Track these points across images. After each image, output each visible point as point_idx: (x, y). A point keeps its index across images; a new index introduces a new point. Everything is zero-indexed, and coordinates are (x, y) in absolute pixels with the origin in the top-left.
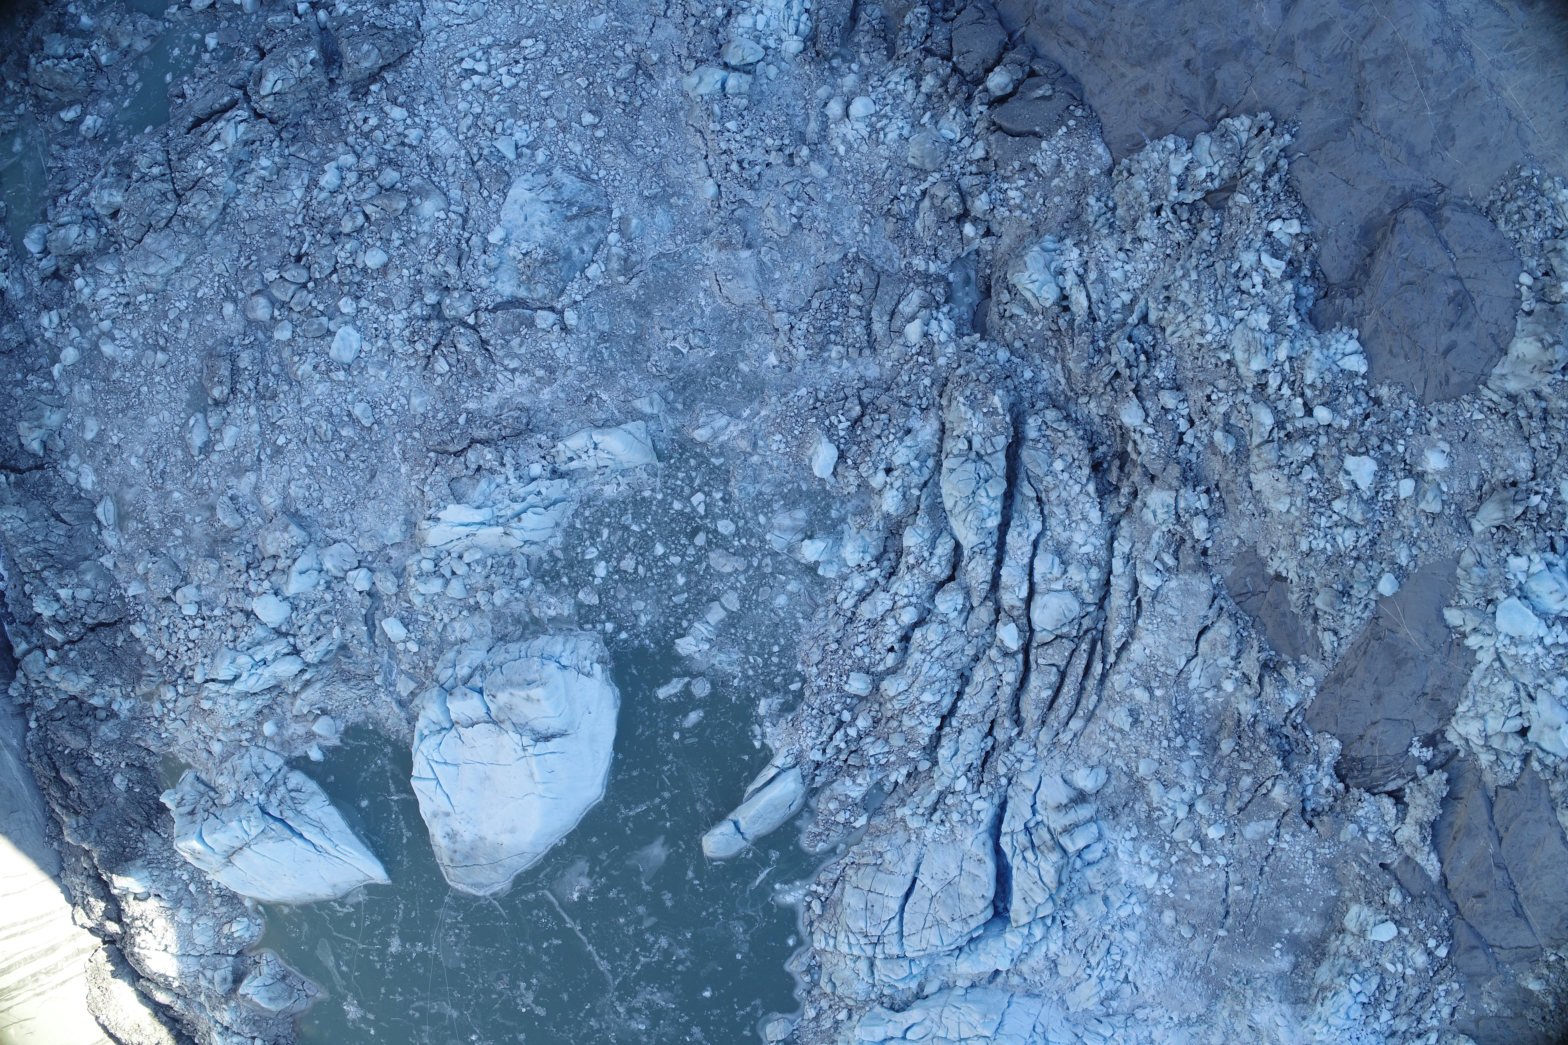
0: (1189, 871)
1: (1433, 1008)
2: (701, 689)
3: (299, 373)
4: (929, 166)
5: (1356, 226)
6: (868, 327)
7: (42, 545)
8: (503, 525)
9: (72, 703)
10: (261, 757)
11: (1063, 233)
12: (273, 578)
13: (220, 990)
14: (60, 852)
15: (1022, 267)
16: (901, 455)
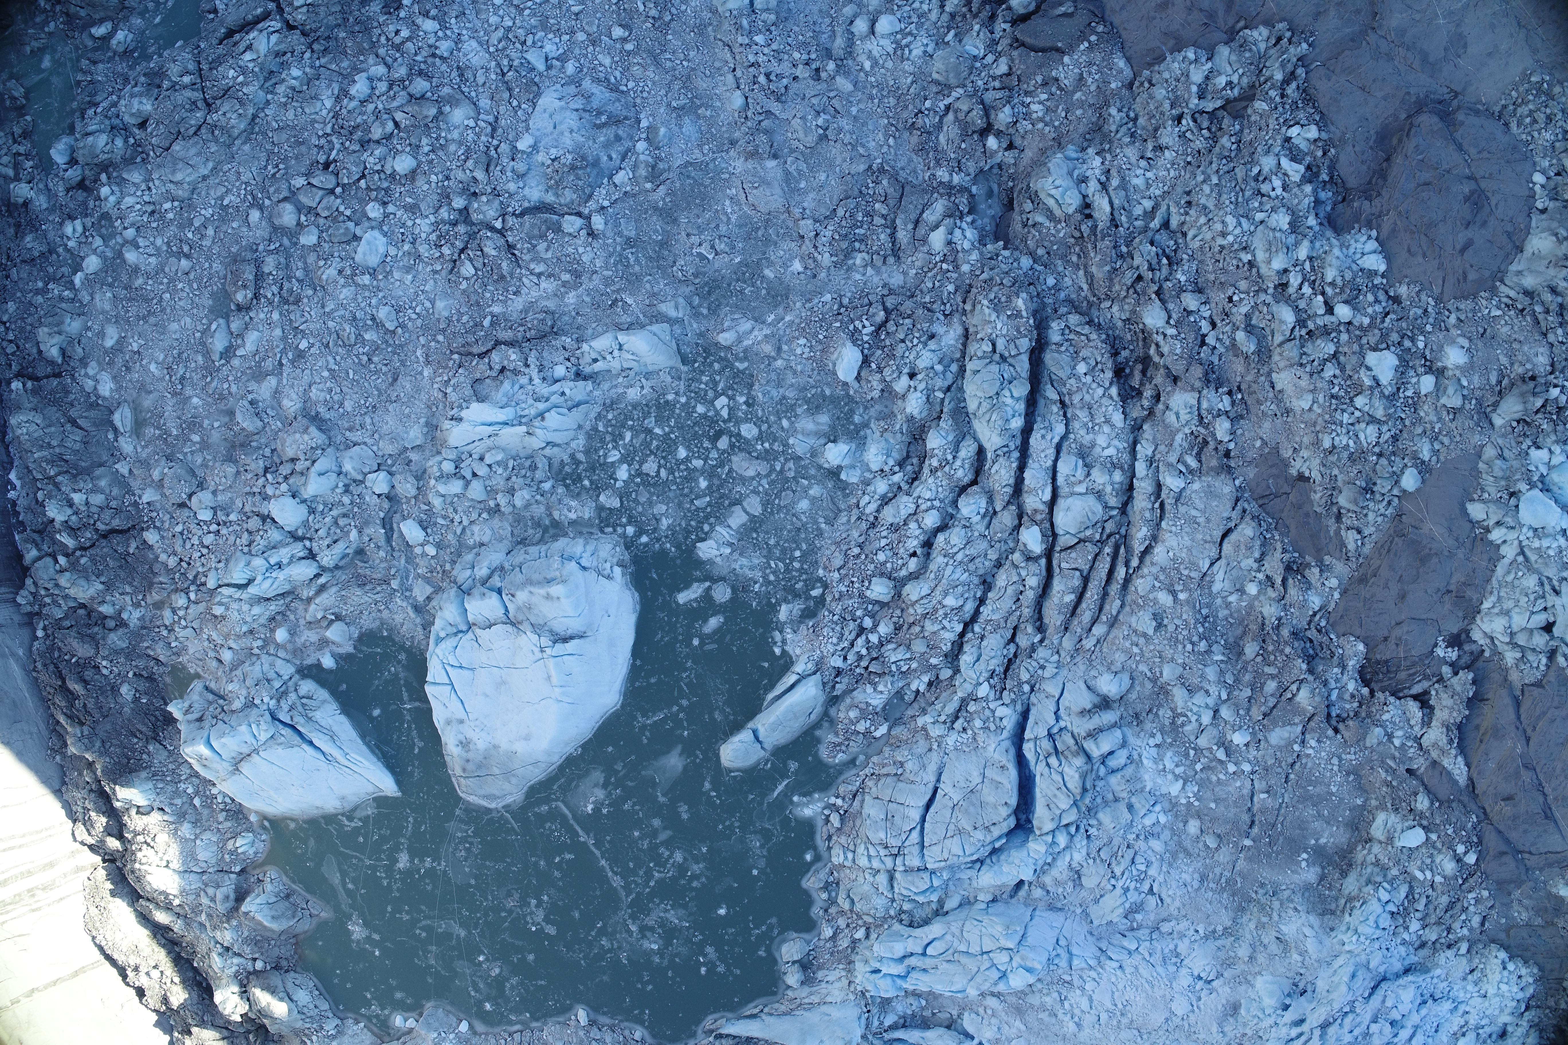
0: (1214, 778)
1: (1463, 917)
2: (722, 594)
3: (324, 277)
4: (953, 81)
5: (1372, 132)
6: (893, 235)
7: (57, 450)
8: (525, 424)
9: (81, 612)
10: (272, 665)
11: (1085, 144)
12: (291, 481)
13: (221, 908)
14: (62, 767)
15: (1046, 173)
16: (925, 359)
